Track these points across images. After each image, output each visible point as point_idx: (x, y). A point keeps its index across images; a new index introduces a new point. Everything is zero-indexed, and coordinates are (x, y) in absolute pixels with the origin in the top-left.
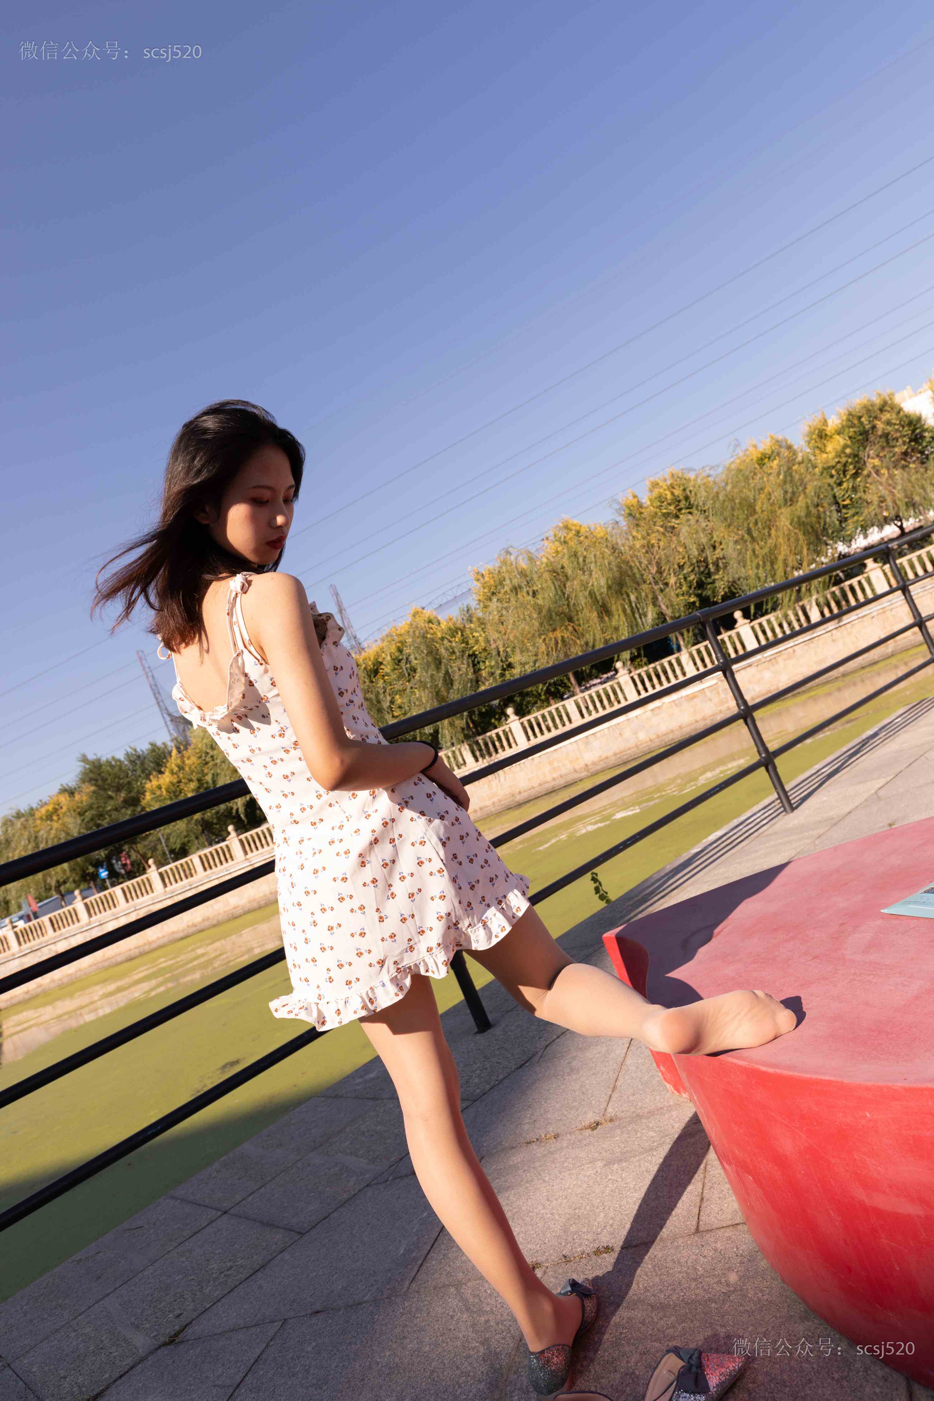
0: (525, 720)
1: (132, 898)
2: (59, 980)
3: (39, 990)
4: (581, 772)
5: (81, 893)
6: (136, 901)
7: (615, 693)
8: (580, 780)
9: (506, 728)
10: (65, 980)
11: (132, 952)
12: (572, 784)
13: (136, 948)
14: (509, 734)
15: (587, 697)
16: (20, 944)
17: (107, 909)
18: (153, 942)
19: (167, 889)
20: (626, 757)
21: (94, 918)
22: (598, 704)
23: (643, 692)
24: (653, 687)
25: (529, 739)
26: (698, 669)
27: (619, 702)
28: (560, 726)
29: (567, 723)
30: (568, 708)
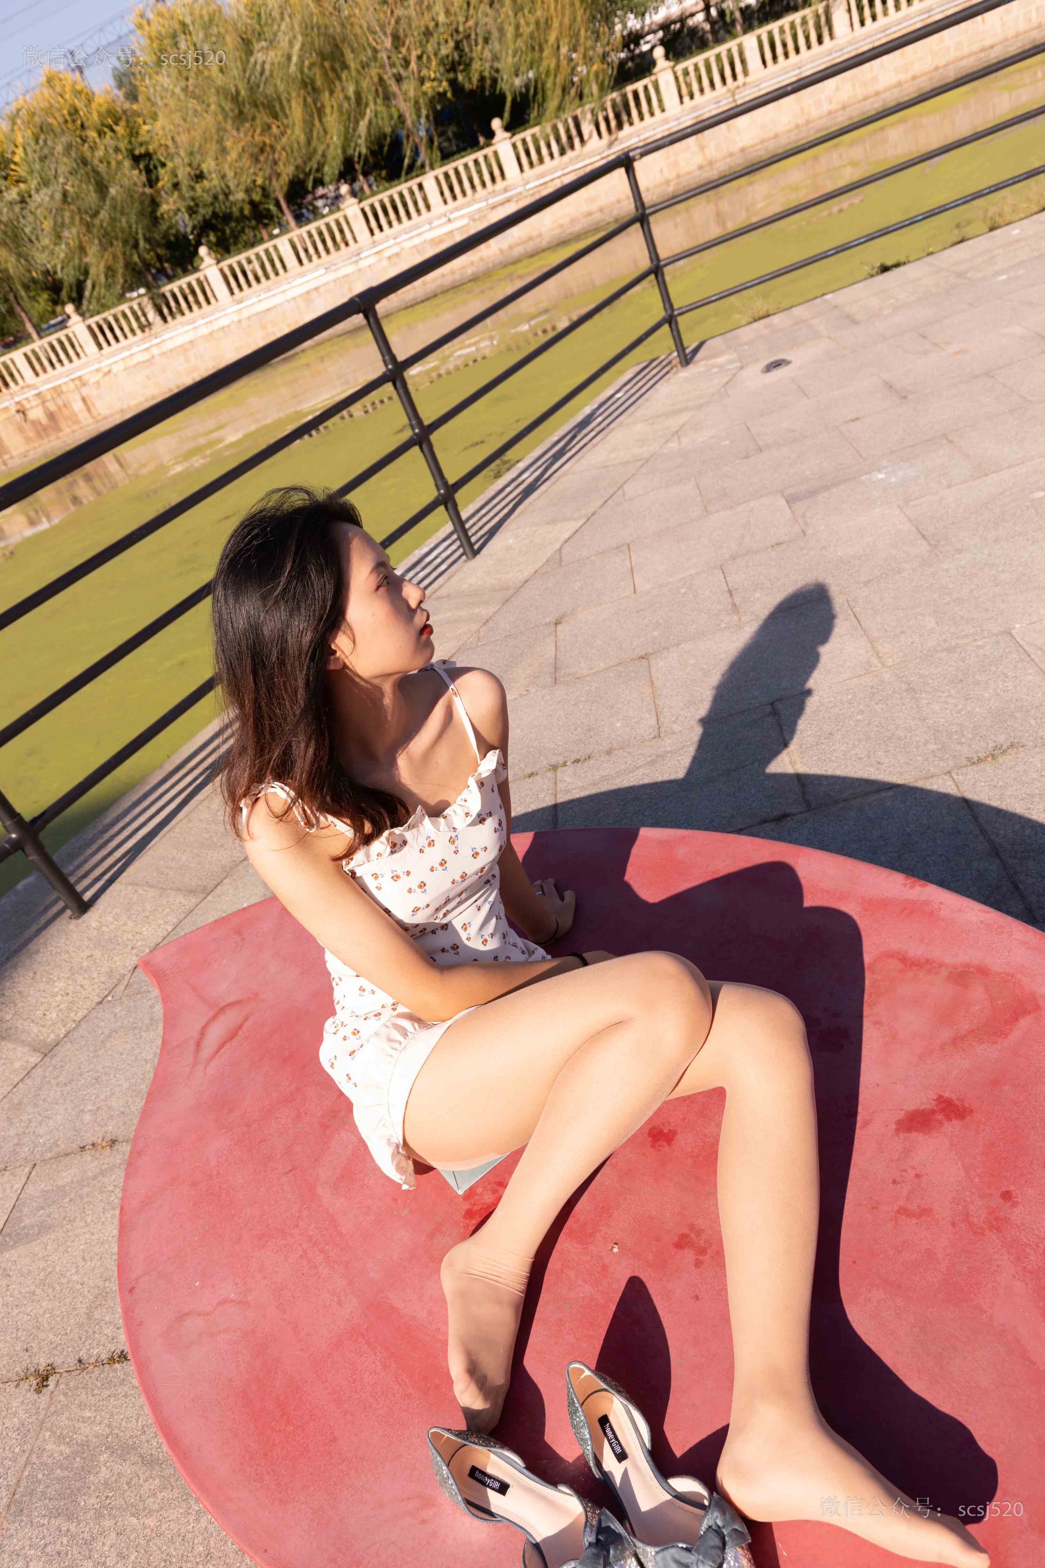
0: (224, 264)
7: (341, 231)
14: (205, 284)
15: (305, 236)
22: (320, 246)
23: (376, 231)
24: (390, 224)
25: (232, 293)
26: (445, 202)
27: (347, 244)
28: (272, 274)
29: (281, 271)
30: (280, 247)
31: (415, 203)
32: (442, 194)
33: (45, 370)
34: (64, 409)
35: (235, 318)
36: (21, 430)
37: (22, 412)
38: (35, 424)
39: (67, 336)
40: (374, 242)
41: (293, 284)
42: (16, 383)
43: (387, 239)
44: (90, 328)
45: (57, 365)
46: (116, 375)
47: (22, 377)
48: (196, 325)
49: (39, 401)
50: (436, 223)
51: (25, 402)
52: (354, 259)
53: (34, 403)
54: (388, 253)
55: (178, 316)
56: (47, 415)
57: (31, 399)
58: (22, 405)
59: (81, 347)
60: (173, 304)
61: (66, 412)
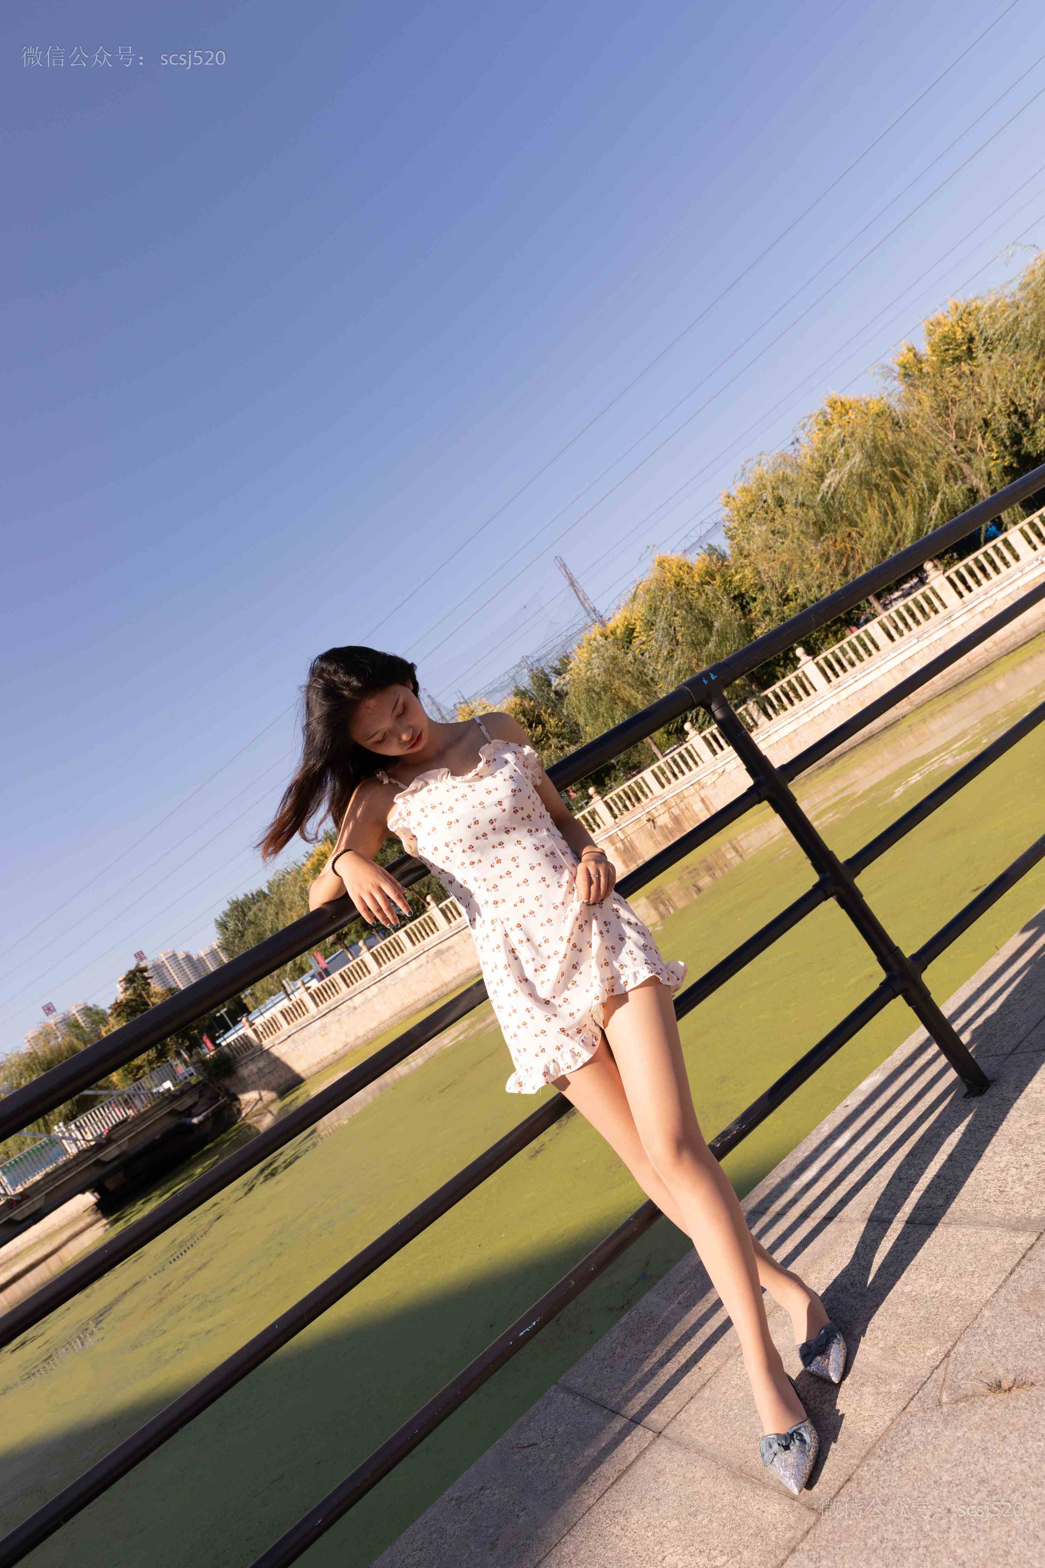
0: (820, 659)
1: (418, 940)
2: (364, 1035)
3: (347, 1049)
5: (365, 943)
6: (423, 942)
7: (929, 602)
8: (904, 717)
9: (798, 672)
10: (370, 1035)
11: (430, 996)
12: (893, 723)
13: (434, 991)
14: (804, 679)
15: (894, 615)
16: (317, 1005)
17: (395, 955)
18: (450, 982)
19: (451, 925)
20: (957, 677)
21: (384, 967)
22: (910, 620)
24: (979, 583)
25: (829, 681)
26: (1035, 548)
27: (936, 612)
28: (865, 656)
29: (874, 651)
30: (871, 631)
31: (1003, 558)
33: (669, 781)
34: (687, 811)
35: (834, 701)
36: (652, 836)
37: (652, 820)
38: (663, 828)
39: (686, 749)
40: (964, 603)
41: (888, 659)
42: (646, 796)
43: (978, 596)
44: (705, 738)
45: (679, 775)
46: (729, 773)
47: (651, 792)
48: (797, 716)
49: (665, 809)
50: (1027, 569)
51: (653, 811)
52: (946, 622)
53: (661, 811)
54: (980, 608)
55: (782, 712)
56: (672, 820)
57: (659, 807)
58: (652, 815)
59: (698, 755)
60: (775, 702)
61: (687, 814)
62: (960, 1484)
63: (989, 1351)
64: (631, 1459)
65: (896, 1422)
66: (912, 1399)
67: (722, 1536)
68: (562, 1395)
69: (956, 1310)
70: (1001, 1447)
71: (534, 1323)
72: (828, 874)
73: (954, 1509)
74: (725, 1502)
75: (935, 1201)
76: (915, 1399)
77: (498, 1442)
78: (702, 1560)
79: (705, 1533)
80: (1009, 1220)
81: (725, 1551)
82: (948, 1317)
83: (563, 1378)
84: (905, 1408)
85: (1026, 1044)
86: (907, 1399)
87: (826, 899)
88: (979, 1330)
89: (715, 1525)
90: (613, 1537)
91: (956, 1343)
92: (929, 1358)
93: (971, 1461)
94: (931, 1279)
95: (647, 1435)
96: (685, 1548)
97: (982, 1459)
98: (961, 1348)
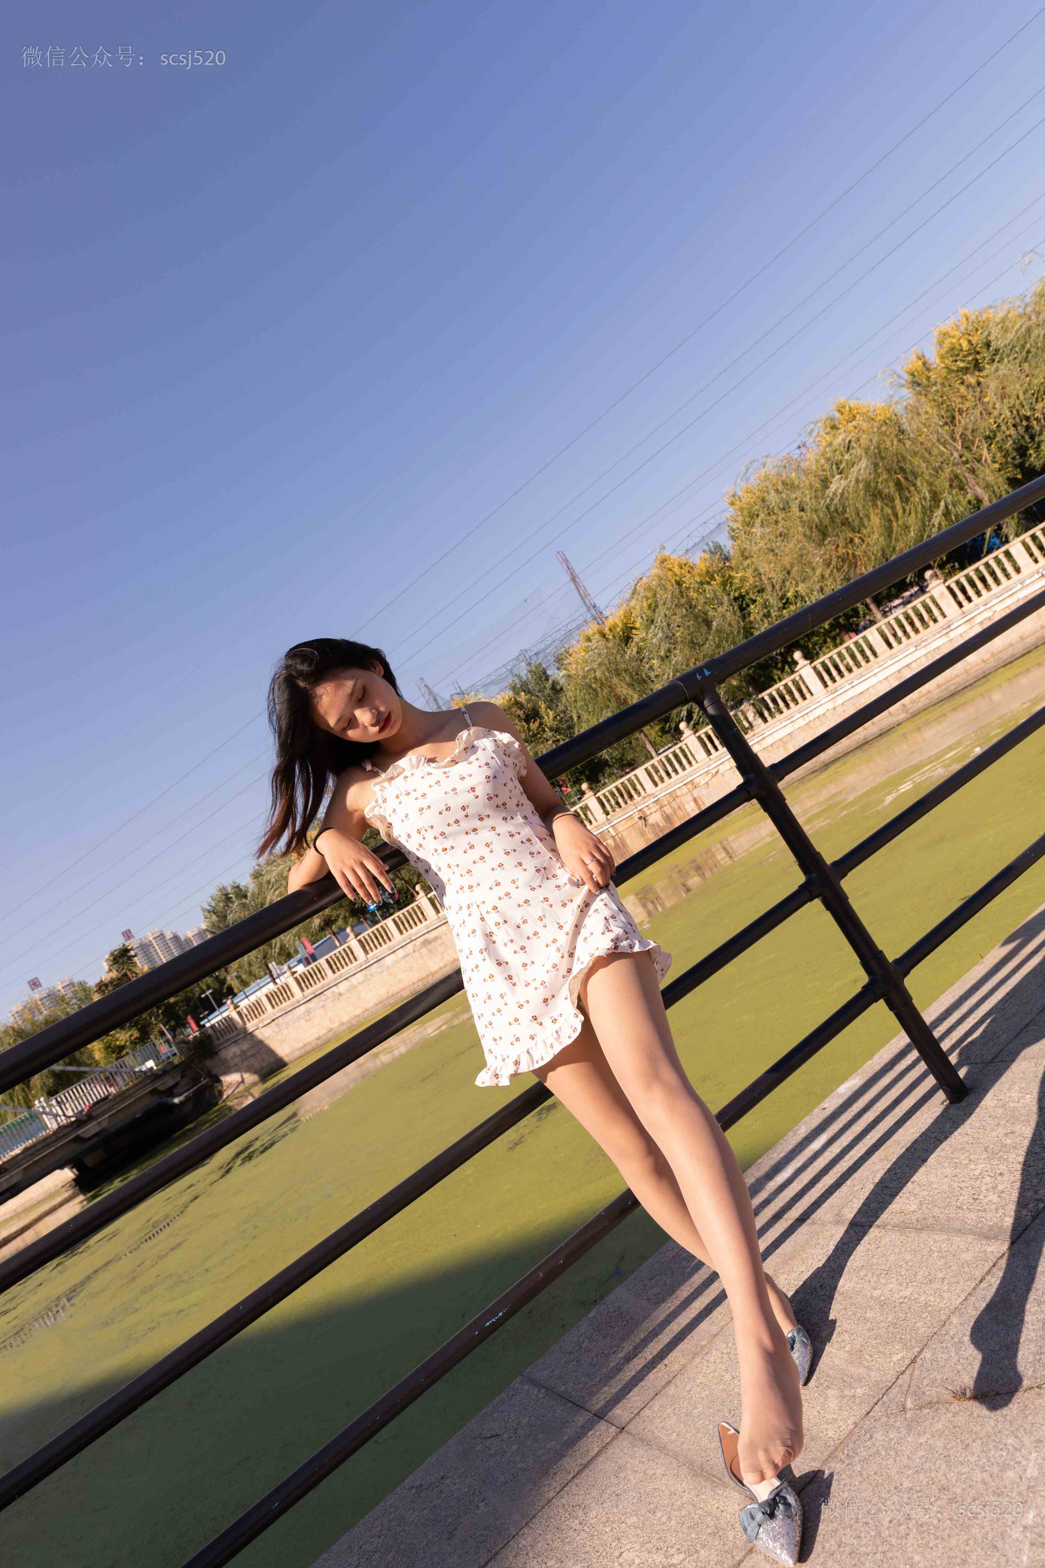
0: (817, 663)
1: (406, 929)
3: (330, 1035)
4: (898, 715)
5: (352, 930)
6: (410, 931)
7: (929, 611)
8: (898, 725)
9: (795, 676)
10: (354, 1022)
11: (415, 985)
13: (419, 981)
14: (801, 683)
15: (893, 622)
16: (302, 990)
17: (383, 943)
18: (436, 972)
20: (953, 687)
21: (371, 954)
22: (908, 628)
23: (965, 603)
24: (979, 594)
25: (826, 685)
26: (1036, 561)
27: (935, 621)
28: (863, 663)
29: (871, 657)
30: (870, 639)
31: (1004, 570)
32: (1031, 555)
33: (662, 780)
34: (678, 811)
35: (830, 706)
36: (643, 834)
37: (643, 818)
38: (655, 826)
39: (681, 748)
40: (963, 613)
41: (885, 666)
42: (639, 794)
43: (977, 607)
44: (699, 738)
45: (673, 774)
46: (723, 774)
47: (644, 789)
48: (793, 719)
49: (657, 807)
50: (1028, 581)
51: (646, 809)
52: (945, 631)
53: (653, 810)
54: (978, 617)
55: (777, 715)
56: (663, 816)
57: (651, 806)
58: (644, 813)
59: (693, 755)
60: (771, 705)
61: (677, 809)
62: (920, 1491)
63: (957, 1358)
64: (592, 1454)
65: (859, 1426)
66: (876, 1404)
67: (680, 1535)
68: (527, 1387)
69: (924, 1316)
70: (963, 1455)
71: (501, 1314)
72: (814, 875)
73: (913, 1516)
74: (685, 1499)
75: (908, 1206)
76: (879, 1403)
77: (461, 1431)
78: (659, 1558)
79: (664, 1531)
80: (981, 1228)
81: (683, 1550)
82: (916, 1323)
83: (529, 1370)
84: (869, 1412)
85: (1006, 1053)
86: (872, 1404)
87: (811, 900)
88: (946, 1337)
89: (673, 1522)
90: (571, 1531)
91: (922, 1350)
92: (895, 1363)
93: (933, 1468)
94: (901, 1284)
95: (610, 1430)
96: (642, 1544)
97: (944, 1466)
98: (927, 1354)
